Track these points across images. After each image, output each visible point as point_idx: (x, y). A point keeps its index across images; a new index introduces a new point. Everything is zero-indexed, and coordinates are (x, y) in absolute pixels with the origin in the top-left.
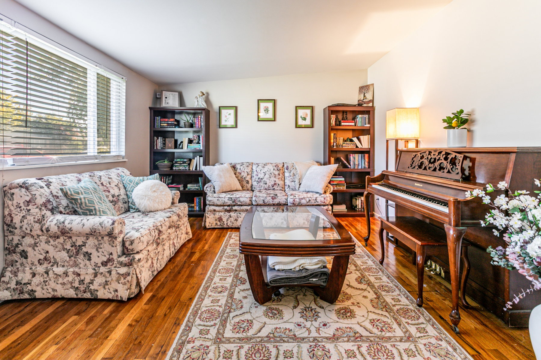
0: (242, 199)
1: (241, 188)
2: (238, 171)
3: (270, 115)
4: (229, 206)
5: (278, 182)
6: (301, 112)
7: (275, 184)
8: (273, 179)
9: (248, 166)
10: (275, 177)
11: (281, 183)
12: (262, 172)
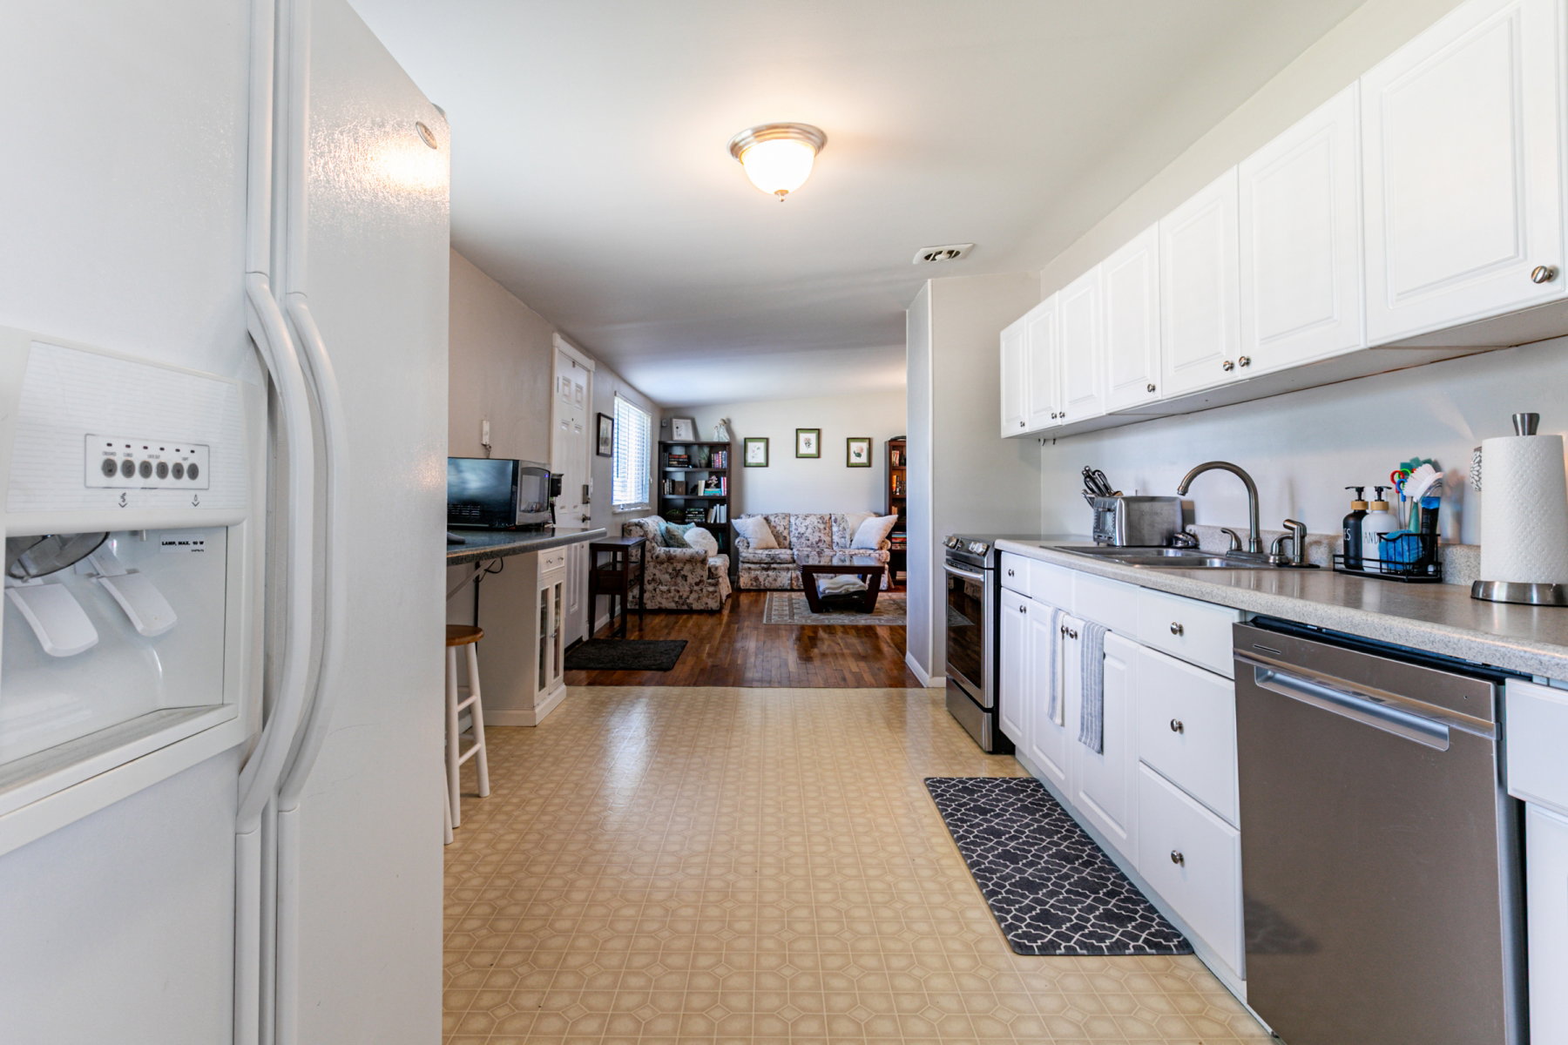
0: (782, 556)
1: (776, 544)
2: (773, 524)
3: (813, 450)
4: (766, 563)
5: (823, 538)
6: (854, 446)
7: (820, 541)
8: (817, 534)
9: (784, 518)
10: (820, 531)
11: (827, 539)
12: (803, 525)
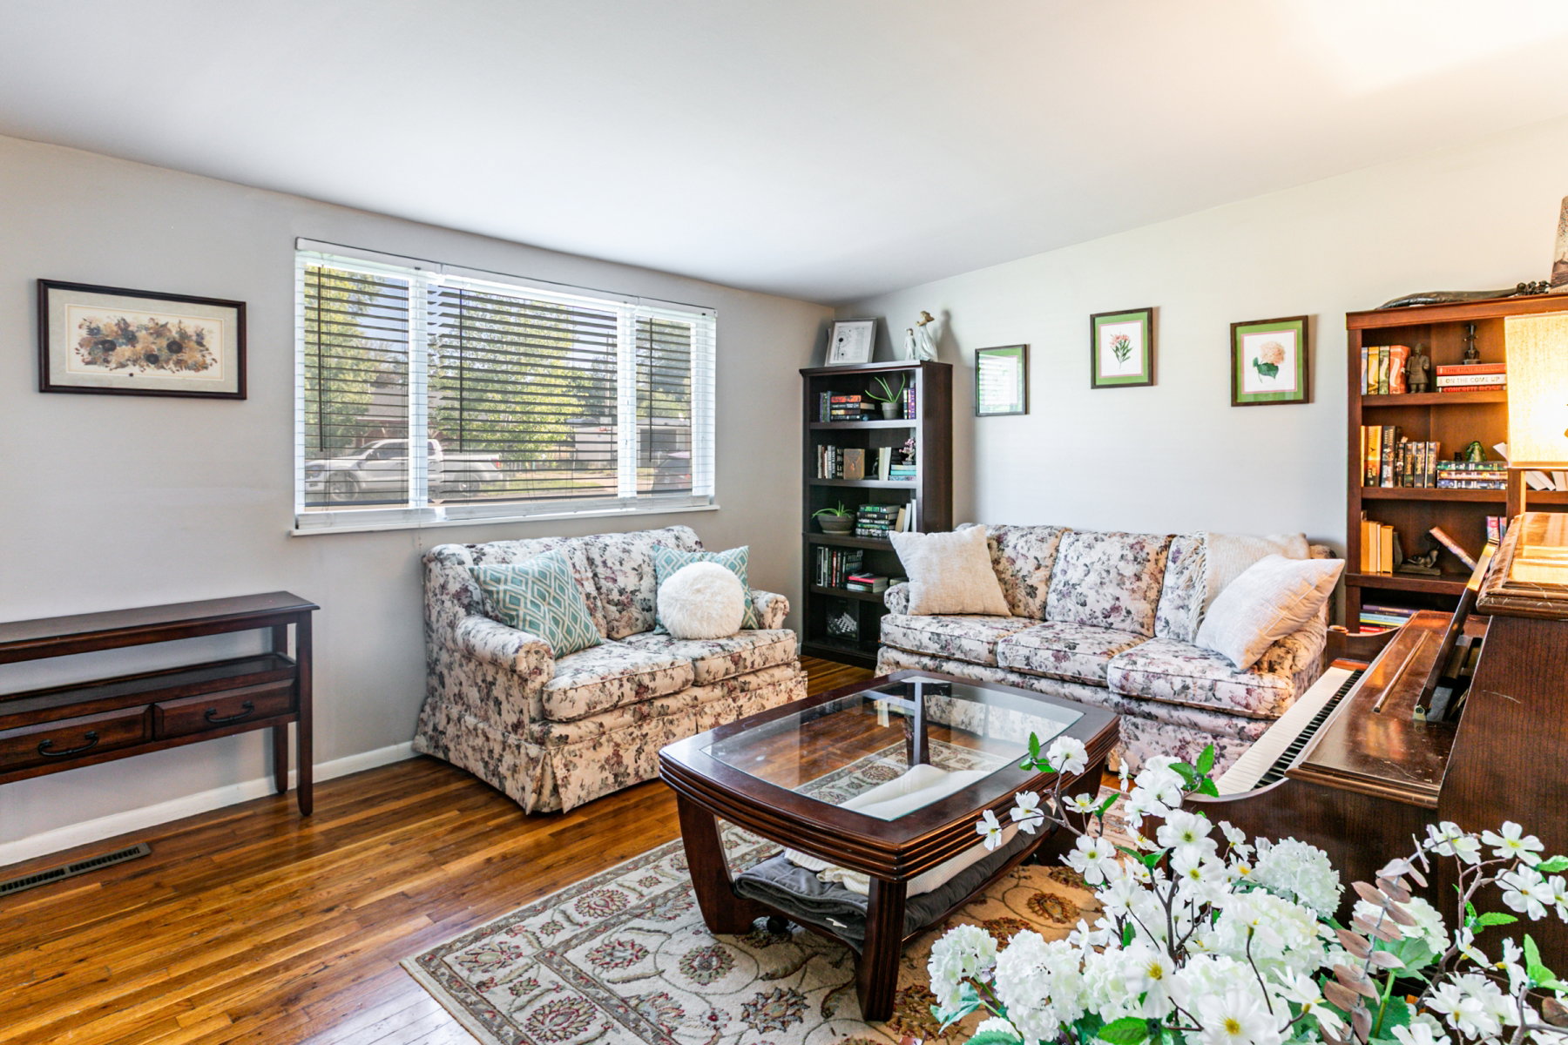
0: (967, 644)
1: (1004, 607)
2: (1009, 552)
3: (1135, 365)
4: (933, 657)
5: (1126, 602)
6: (1255, 346)
7: (1115, 609)
8: (1111, 590)
9: (1042, 540)
10: (1120, 584)
11: (1141, 607)
12: (1082, 560)
